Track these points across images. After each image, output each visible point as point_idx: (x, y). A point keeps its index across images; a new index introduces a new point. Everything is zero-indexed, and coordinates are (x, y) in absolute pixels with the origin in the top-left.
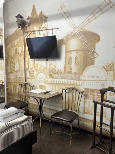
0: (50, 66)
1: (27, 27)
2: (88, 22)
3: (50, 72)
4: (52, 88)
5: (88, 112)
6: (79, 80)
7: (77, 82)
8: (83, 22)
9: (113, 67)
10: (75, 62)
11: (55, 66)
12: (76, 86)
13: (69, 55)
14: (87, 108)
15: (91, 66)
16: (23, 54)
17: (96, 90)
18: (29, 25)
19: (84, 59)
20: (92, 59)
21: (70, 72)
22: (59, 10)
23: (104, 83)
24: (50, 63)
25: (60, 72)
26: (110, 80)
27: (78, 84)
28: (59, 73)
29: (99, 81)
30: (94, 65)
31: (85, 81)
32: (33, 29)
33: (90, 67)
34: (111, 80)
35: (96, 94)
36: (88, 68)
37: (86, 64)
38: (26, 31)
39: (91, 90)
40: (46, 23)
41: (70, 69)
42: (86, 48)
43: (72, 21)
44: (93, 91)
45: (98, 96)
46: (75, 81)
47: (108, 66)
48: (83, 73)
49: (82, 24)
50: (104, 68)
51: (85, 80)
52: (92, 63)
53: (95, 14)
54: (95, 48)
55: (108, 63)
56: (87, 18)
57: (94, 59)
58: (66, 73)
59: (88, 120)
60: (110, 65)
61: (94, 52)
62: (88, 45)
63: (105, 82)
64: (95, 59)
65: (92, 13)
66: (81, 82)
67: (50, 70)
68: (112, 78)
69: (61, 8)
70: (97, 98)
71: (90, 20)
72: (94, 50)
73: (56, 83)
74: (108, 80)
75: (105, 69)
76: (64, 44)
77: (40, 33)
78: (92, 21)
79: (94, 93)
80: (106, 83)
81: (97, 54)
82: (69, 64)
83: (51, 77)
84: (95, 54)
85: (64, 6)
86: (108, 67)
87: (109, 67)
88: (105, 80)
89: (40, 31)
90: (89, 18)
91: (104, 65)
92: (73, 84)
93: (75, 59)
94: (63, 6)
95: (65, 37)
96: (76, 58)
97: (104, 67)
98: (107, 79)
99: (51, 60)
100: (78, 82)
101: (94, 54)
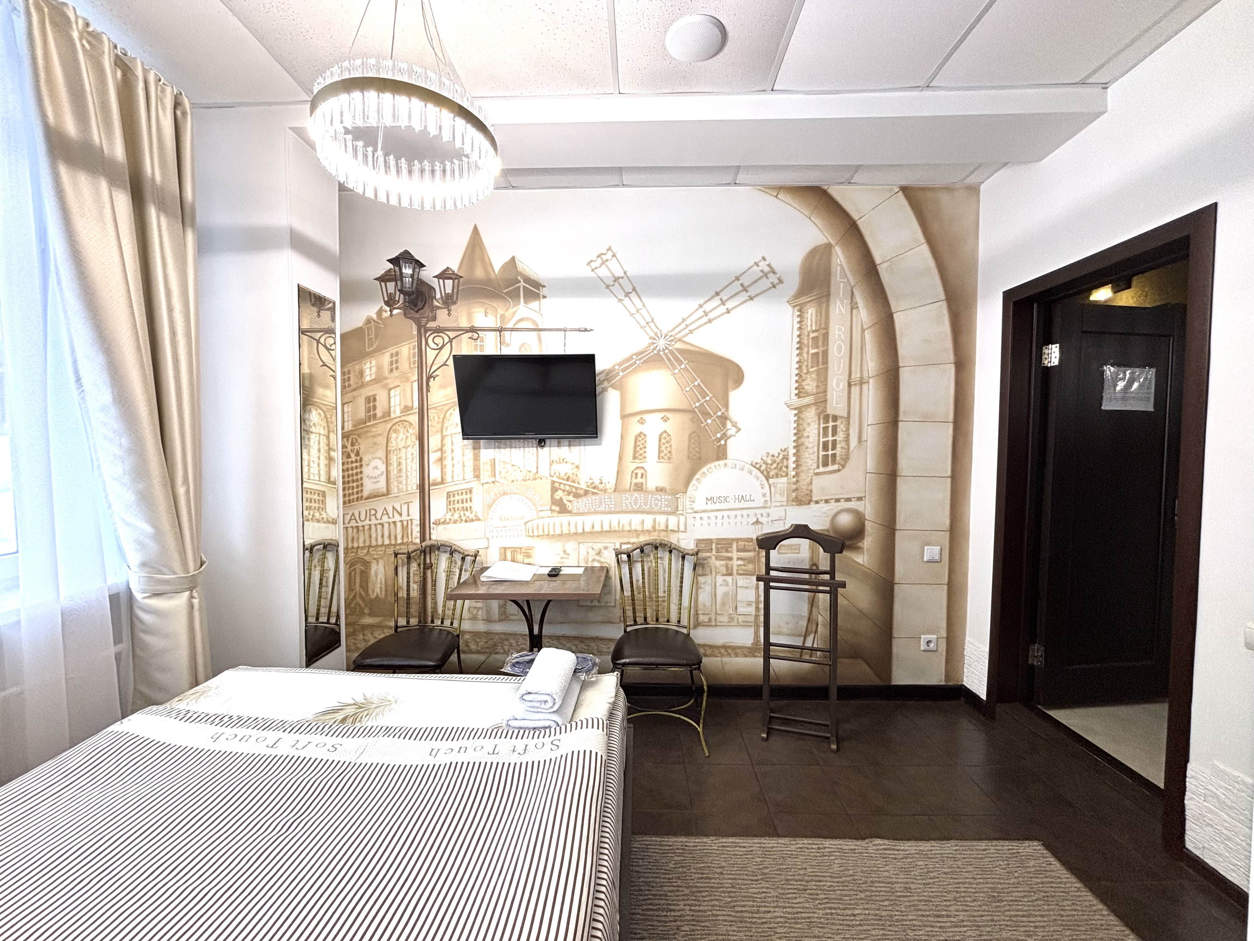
0: (555, 467)
1: (439, 308)
2: (705, 319)
3: (554, 490)
4: (565, 552)
5: (710, 620)
6: (673, 513)
7: (667, 520)
8: (684, 320)
9: (785, 464)
10: (660, 452)
11: (577, 467)
12: (662, 534)
13: (635, 428)
14: (704, 605)
15: (717, 463)
16: (414, 419)
17: (733, 540)
18: (449, 301)
19: (690, 441)
20: (719, 440)
21: (639, 488)
22: (593, 265)
23: (759, 516)
24: (555, 457)
25: (601, 487)
26: (778, 504)
27: (670, 528)
28: (594, 493)
29: (745, 512)
30: (726, 458)
31: (698, 516)
32: (470, 317)
33: (712, 465)
34: (782, 506)
35: (735, 555)
36: (704, 470)
37: (700, 458)
38: (431, 325)
39: (717, 544)
40: (534, 305)
41: (639, 475)
42: (697, 404)
43: (643, 311)
44: (725, 544)
45: (741, 559)
46: (661, 519)
47: (769, 462)
48: (690, 488)
49: (683, 326)
50: (759, 469)
51: (696, 512)
52: (721, 454)
53: (724, 299)
54: (727, 406)
55: (771, 454)
56: (701, 306)
57: (726, 441)
58: (625, 491)
59: (711, 647)
60: (778, 460)
61: (724, 419)
62: (704, 395)
63: (764, 511)
64: (729, 441)
65: (717, 294)
66: (682, 518)
67: (553, 482)
68: (785, 499)
69: (599, 261)
70: (738, 566)
71: (711, 316)
72: (723, 410)
73: (580, 530)
74: (773, 504)
75: (762, 472)
76: (614, 387)
77: (507, 339)
78: (715, 318)
79: (727, 551)
80: (765, 515)
81: (734, 425)
82: (635, 458)
83: (557, 509)
84: (729, 425)
85: (614, 256)
86: (772, 465)
87: (775, 465)
88: (762, 505)
89: (507, 334)
90: (708, 307)
91: (759, 461)
92: (654, 527)
93: (660, 441)
94: (610, 254)
95: (620, 364)
96: (663, 436)
97: (758, 466)
98: (769, 503)
99: (559, 445)
100: (673, 522)
101: (724, 425)
